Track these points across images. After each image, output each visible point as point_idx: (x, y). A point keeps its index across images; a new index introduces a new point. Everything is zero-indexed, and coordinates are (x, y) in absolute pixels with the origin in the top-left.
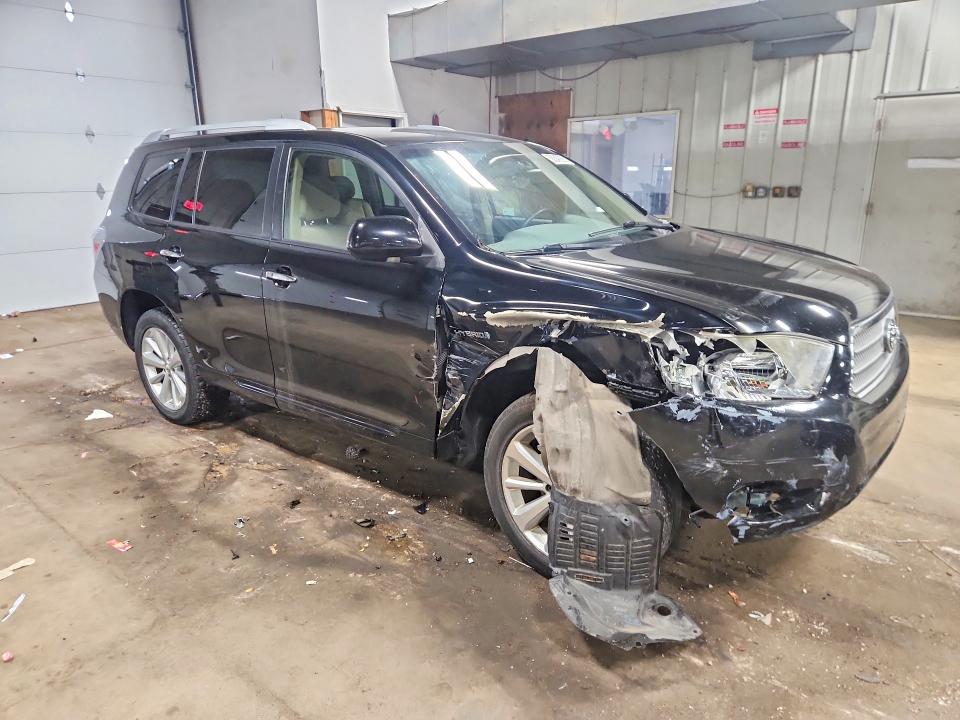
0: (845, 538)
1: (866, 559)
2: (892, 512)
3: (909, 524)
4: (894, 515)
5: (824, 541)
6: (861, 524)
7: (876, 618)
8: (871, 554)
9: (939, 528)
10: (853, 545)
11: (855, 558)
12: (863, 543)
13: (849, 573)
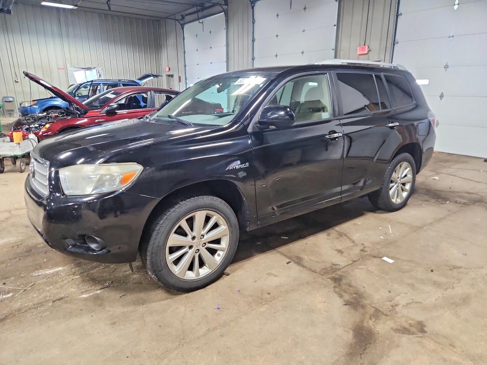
0: (57, 272)
1: (42, 270)
2: (48, 298)
3: (35, 297)
4: (45, 297)
5: (64, 266)
6: (56, 282)
7: (25, 256)
8: (42, 272)
9: (17, 305)
10: (51, 271)
11: (47, 267)
12: (49, 274)
13: (44, 262)
